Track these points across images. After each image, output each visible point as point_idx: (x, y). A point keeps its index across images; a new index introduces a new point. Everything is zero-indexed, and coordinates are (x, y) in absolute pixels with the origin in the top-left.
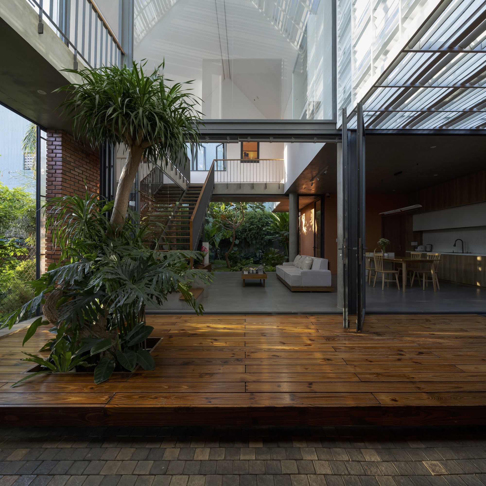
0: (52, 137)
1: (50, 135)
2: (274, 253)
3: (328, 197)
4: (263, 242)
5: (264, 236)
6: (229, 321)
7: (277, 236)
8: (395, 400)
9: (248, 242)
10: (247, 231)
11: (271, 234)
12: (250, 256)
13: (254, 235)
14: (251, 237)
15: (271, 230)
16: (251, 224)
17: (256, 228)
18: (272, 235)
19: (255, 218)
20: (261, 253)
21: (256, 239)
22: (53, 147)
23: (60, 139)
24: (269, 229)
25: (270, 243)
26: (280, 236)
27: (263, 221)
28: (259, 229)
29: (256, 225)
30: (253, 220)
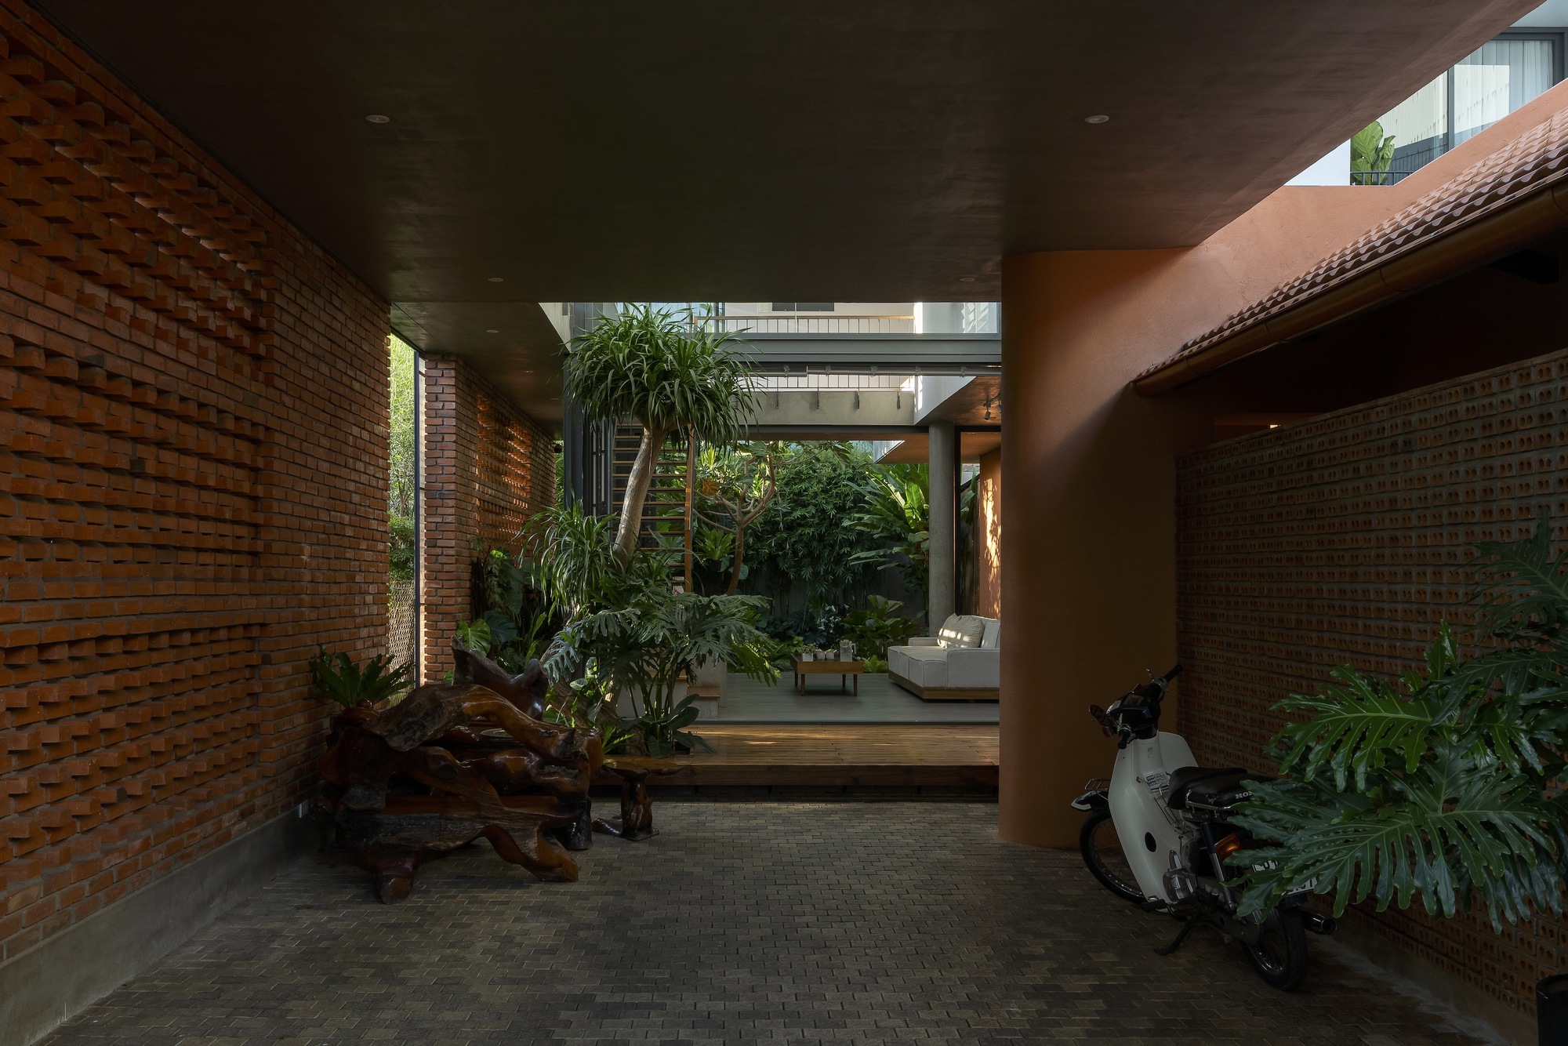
0: (436, 368)
1: (432, 365)
2: (883, 614)
4: (840, 571)
5: (846, 550)
7: (896, 549)
9: (784, 574)
10: (778, 530)
11: (875, 545)
12: (788, 629)
13: (807, 545)
14: (795, 553)
15: (872, 526)
16: (795, 501)
17: (813, 516)
18: (878, 547)
19: (810, 478)
20: (836, 615)
21: (815, 560)
22: (439, 389)
23: (453, 373)
24: (865, 525)
25: (869, 576)
26: (908, 552)
27: (843, 489)
28: (826, 523)
29: (816, 505)
30: (803, 486)
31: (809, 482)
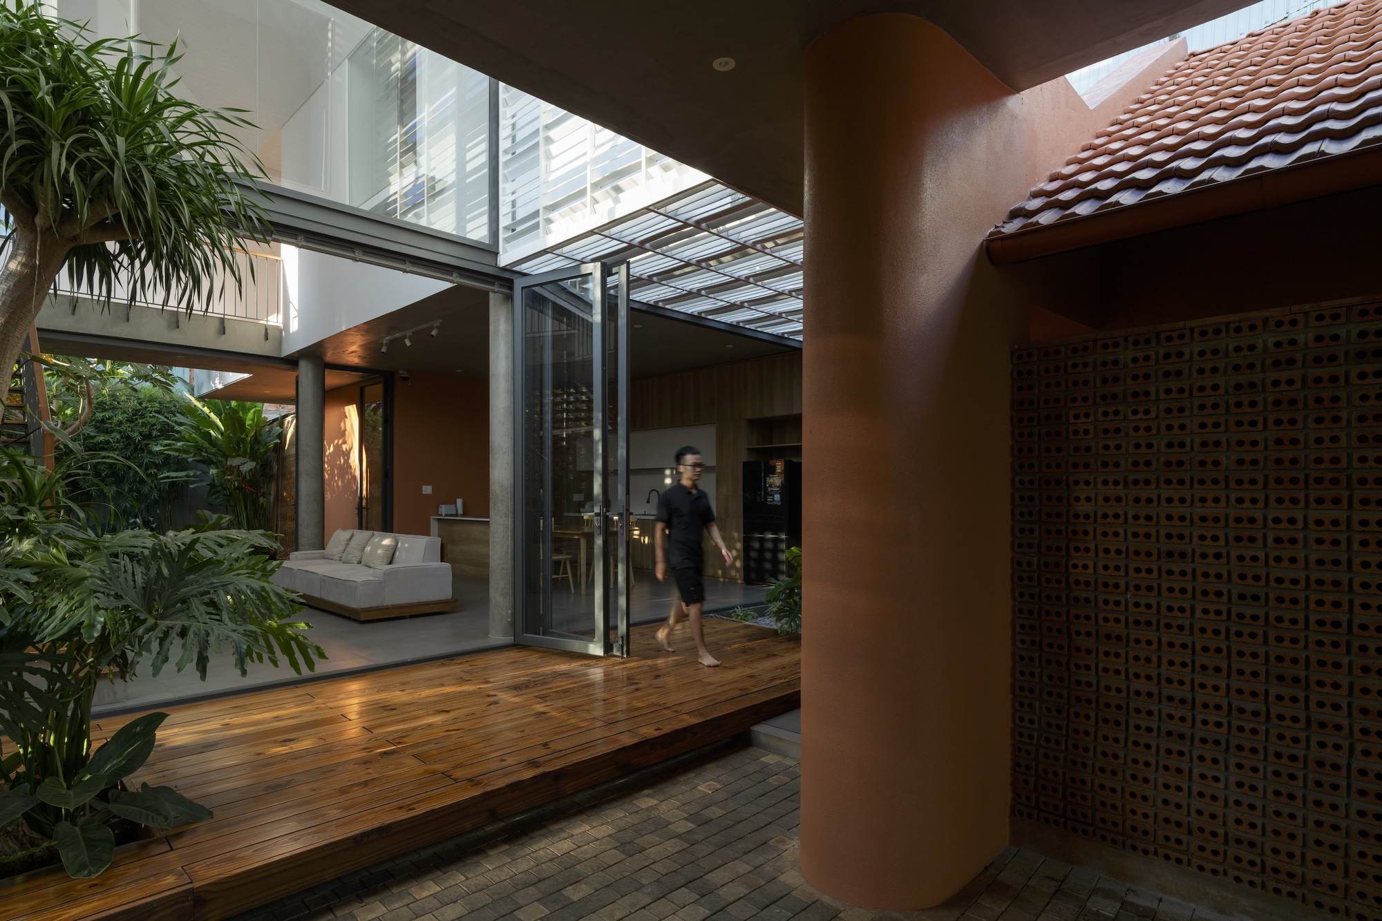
3: (406, 379)
4: (146, 489)
5: (152, 471)
6: (278, 703)
8: (659, 729)
11: (185, 466)
14: (98, 473)
15: (184, 451)
16: (99, 427)
18: (190, 469)
19: (113, 408)
24: (176, 450)
26: (223, 473)
27: (150, 420)
28: (132, 447)
29: (120, 432)
30: (107, 414)
31: (113, 412)
